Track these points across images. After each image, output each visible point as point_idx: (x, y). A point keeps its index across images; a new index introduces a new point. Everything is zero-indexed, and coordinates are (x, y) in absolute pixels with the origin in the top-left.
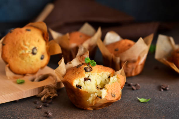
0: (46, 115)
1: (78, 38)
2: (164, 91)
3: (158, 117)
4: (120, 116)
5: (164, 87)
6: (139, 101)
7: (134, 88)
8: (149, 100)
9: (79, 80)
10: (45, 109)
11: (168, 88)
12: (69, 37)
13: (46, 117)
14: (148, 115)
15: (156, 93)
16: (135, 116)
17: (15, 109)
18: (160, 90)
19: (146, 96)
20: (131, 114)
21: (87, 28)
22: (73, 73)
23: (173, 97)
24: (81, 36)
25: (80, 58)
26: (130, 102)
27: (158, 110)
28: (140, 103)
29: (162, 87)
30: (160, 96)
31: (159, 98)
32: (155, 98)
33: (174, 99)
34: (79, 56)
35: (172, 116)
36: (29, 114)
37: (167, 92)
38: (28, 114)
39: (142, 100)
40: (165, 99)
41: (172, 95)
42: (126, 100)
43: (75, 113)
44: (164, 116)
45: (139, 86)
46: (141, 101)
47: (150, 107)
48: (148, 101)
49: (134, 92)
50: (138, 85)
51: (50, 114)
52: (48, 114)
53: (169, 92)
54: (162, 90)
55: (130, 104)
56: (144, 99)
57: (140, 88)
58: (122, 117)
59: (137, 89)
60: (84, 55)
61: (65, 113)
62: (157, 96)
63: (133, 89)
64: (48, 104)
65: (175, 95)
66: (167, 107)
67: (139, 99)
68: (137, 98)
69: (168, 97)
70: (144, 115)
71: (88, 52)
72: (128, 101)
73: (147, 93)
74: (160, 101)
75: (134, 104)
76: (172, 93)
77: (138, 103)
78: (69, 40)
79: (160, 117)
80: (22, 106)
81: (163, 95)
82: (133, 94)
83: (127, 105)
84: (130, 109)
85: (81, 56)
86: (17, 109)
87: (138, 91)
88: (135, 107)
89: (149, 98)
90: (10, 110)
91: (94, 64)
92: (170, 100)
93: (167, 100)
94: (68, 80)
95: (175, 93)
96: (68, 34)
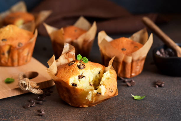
0: (39, 113)
1: (73, 32)
2: (159, 88)
3: (152, 115)
4: (114, 115)
5: (159, 84)
6: (133, 98)
7: (129, 84)
8: (144, 97)
9: (74, 78)
10: (38, 107)
11: (163, 85)
12: (63, 32)
13: (39, 115)
14: (142, 113)
15: (151, 90)
16: (129, 114)
17: (8, 107)
18: (155, 87)
19: (141, 92)
20: (125, 112)
21: (82, 22)
22: (66, 71)
23: (168, 94)
24: (75, 31)
25: (67, 55)
26: (124, 99)
27: (152, 108)
28: (134, 101)
29: (157, 83)
30: (155, 93)
31: (153, 95)
32: (150, 95)
33: (169, 96)
34: (65, 53)
35: (167, 115)
36: (22, 112)
37: (162, 88)
38: (20, 113)
39: (136, 97)
40: (160, 96)
41: (167, 92)
42: (121, 97)
43: (68, 111)
44: (158, 114)
45: (134, 83)
46: (136, 99)
47: (144, 105)
48: (142, 98)
49: (128, 88)
50: (133, 81)
51: (43, 112)
52: (41, 112)
53: (164, 89)
54: (157, 87)
55: (124, 102)
56: (138, 96)
57: (135, 85)
58: (116, 115)
59: (132, 86)
60: (70, 52)
61: (58, 112)
62: (152, 93)
63: (128, 86)
64: (41, 102)
65: (170, 92)
66: (161, 105)
67: (133, 96)
68: (132, 95)
69: (163, 94)
70: (138, 113)
71: (74, 48)
72: (122, 99)
73: (141, 90)
74: (155, 98)
75: (128, 102)
76: (167, 90)
77: (132, 100)
78: (63, 34)
79: (154, 115)
80: (16, 103)
81: (158, 91)
82: (128, 91)
83: (121, 102)
84: (124, 107)
85: (67, 53)
86: (10, 107)
87: (132, 88)
88: (129, 104)
89: (143, 95)
90: (3, 108)
91: (86, 61)
92: (164, 97)
93: (162, 97)
94: (62, 79)
95: (170, 90)
96: (62, 29)
